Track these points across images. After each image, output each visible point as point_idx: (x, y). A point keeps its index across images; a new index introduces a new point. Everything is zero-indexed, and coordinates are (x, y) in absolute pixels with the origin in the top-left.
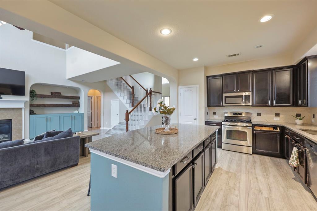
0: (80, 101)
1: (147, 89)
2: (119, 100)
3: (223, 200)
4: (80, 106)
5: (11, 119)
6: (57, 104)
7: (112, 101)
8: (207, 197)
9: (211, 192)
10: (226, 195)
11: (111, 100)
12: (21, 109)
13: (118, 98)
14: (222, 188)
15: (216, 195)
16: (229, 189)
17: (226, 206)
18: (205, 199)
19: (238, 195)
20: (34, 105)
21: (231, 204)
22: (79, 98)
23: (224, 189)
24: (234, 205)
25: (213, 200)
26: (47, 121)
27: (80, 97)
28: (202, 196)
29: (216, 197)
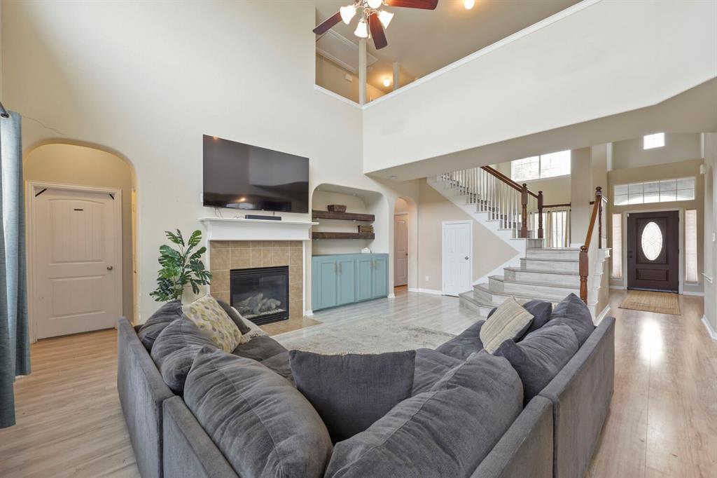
0: (374, 224)
1: (540, 192)
2: (471, 221)
4: (374, 238)
5: (288, 266)
6: (341, 233)
7: (447, 224)
11: (443, 223)
12: (300, 242)
13: (467, 216)
20: (317, 236)
22: (372, 218)
26: (336, 271)
27: (373, 216)
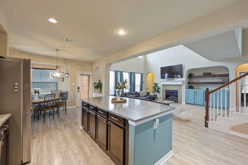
3: (85, 151)
5: (178, 90)
8: (94, 146)
9: (96, 150)
10: (86, 156)
14: (93, 158)
15: (91, 151)
16: (88, 162)
17: (81, 150)
18: (93, 144)
19: (79, 163)
20: (192, 83)
21: (79, 153)
23: (92, 159)
24: (77, 154)
25: (89, 147)
27: (229, 74)
28: (97, 144)
29: (89, 150)
